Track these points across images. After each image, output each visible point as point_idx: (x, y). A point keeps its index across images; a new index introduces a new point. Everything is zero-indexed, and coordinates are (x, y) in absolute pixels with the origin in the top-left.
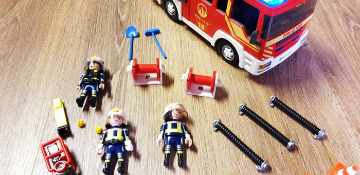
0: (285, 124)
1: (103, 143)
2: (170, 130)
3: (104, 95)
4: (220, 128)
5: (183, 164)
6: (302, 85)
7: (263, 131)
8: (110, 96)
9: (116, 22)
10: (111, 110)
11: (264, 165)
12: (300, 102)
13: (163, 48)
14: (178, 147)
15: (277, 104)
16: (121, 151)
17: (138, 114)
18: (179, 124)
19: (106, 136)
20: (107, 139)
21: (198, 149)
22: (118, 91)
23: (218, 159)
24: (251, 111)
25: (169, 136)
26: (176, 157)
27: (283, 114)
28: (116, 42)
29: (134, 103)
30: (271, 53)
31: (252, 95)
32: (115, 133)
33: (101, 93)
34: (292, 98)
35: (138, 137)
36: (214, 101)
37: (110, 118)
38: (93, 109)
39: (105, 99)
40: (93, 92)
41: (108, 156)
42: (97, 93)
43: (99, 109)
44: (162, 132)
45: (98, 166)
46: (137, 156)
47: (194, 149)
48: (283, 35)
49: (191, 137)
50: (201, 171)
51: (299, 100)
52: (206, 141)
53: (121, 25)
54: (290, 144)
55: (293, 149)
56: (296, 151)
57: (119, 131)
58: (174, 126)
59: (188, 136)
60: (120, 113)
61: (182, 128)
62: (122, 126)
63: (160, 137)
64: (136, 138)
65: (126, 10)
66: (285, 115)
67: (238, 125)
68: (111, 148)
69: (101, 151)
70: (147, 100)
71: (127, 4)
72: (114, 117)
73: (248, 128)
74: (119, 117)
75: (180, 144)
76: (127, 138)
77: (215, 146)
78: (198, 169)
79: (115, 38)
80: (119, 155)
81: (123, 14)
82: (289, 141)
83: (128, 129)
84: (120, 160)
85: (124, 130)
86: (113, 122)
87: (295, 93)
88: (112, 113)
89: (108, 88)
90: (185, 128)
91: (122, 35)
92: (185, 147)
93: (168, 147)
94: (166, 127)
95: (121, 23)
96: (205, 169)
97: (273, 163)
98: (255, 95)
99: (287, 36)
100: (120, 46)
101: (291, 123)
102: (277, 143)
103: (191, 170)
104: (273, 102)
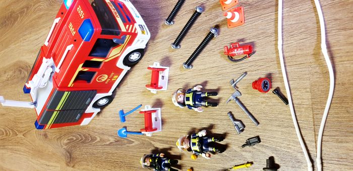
0: (185, 13)
1: (201, 153)
2: (191, 102)
3: (169, 153)
4: (189, 63)
5: (215, 92)
7: (191, 31)
8: (170, 149)
9: (115, 145)
11: (213, 31)
13: (134, 107)
14: (202, 96)
15: (171, 19)
16: (207, 139)
17: (183, 126)
18: (187, 95)
19: (196, 151)
20: (198, 150)
21: (205, 80)
22: (167, 142)
23: (212, 65)
24: (177, 40)
25: (195, 103)
28: (131, 145)
29: (174, 130)
30: (131, 26)
32: (194, 144)
33: (168, 155)
34: (167, 6)
35: (198, 126)
36: (172, 67)
37: (183, 149)
38: (179, 162)
39: (172, 153)
40: (166, 162)
41: (210, 149)
42: (168, 159)
43: (179, 157)
44: (193, 108)
45: (219, 157)
46: (212, 127)
47: (205, 84)
48: (117, 18)
50: (220, 79)
52: (199, 74)
53: (118, 141)
54: (198, 10)
55: (203, 7)
56: (205, 5)
57: (193, 141)
58: (188, 99)
59: (195, 89)
60: (179, 141)
61: (189, 93)
62: (189, 138)
63: (196, 109)
64: (199, 128)
65: (106, 137)
66: (179, 13)
67: (188, 49)
68: (205, 147)
69: (207, 155)
70: (172, 120)
71: (101, 136)
72: (182, 145)
73: (189, 42)
74: (183, 141)
75: (200, 94)
76: (197, 135)
77: (202, 67)
78: (219, 80)
79: (127, 146)
80: (209, 141)
81: (109, 140)
82: (196, 11)
84: (213, 140)
85: (192, 137)
86: (186, 146)
87: (163, 4)
88: (179, 147)
89: (165, 151)
90: (189, 91)
91: (125, 140)
92: (203, 91)
93: (203, 103)
94: (189, 106)
95: (116, 142)
96: (219, 75)
97: (213, 24)
98: (166, 35)
99: (118, 14)
100: (133, 142)
102: (199, 20)
103: (219, 86)
104: (170, 22)
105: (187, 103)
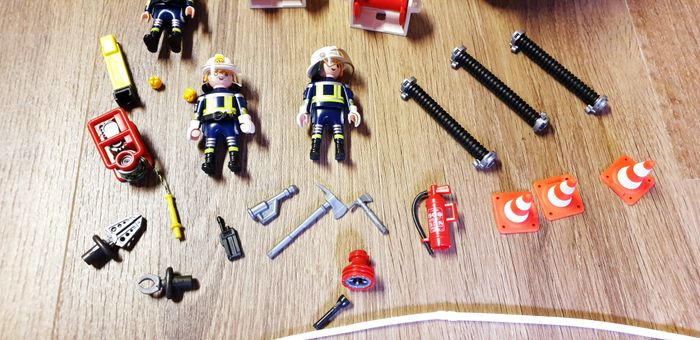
0: (536, 85)
1: (199, 119)
2: (320, 98)
3: (196, 28)
4: (414, 93)
5: (344, 155)
6: (578, 9)
7: (492, 98)
8: (207, 31)
10: (210, 59)
11: (488, 159)
12: (569, 44)
14: (336, 127)
15: (525, 47)
16: (233, 134)
17: (262, 66)
18: (337, 88)
19: (204, 106)
20: (206, 112)
21: (372, 131)
22: (221, 21)
23: (406, 150)
24: (474, 61)
25: (319, 108)
26: (333, 144)
27: (535, 66)
29: (252, 45)
31: (479, 29)
32: (221, 102)
33: (189, 26)
34: (555, 35)
35: (263, 109)
36: (405, 42)
37: (209, 73)
39: (198, 36)
40: (175, 22)
41: (210, 141)
42: (181, 25)
43: (187, 56)
44: (307, 101)
45: (193, 159)
46: (263, 143)
47: (364, 130)
49: (360, 110)
50: (375, 169)
51: (568, 39)
52: (387, 117)
54: (540, 122)
55: (546, 131)
56: (550, 136)
57: (228, 98)
58: (328, 90)
59: (353, 109)
60: (227, 64)
61: (343, 94)
62: (233, 89)
63: (303, 109)
64: (259, 111)
66: (536, 68)
67: (448, 88)
68: (215, 128)
69: (196, 134)
70: (276, 38)
72: (217, 71)
73: (465, 93)
74: (226, 73)
75: (339, 122)
76: (242, 110)
77: (403, 125)
78: (371, 166)
80: (230, 140)
82: (540, 117)
83: (244, 94)
84: (231, 149)
85: (237, 95)
86: (215, 81)
87: (561, 26)
88: (212, 64)
89: (202, 15)
90: (347, 93)
92: (348, 128)
93: (318, 127)
94: (313, 92)
96: (383, 166)
97: (505, 156)
98: (485, 30)
101: (547, 82)
102: (516, 120)
103: (358, 167)
104: (517, 43)
105: (320, 86)
